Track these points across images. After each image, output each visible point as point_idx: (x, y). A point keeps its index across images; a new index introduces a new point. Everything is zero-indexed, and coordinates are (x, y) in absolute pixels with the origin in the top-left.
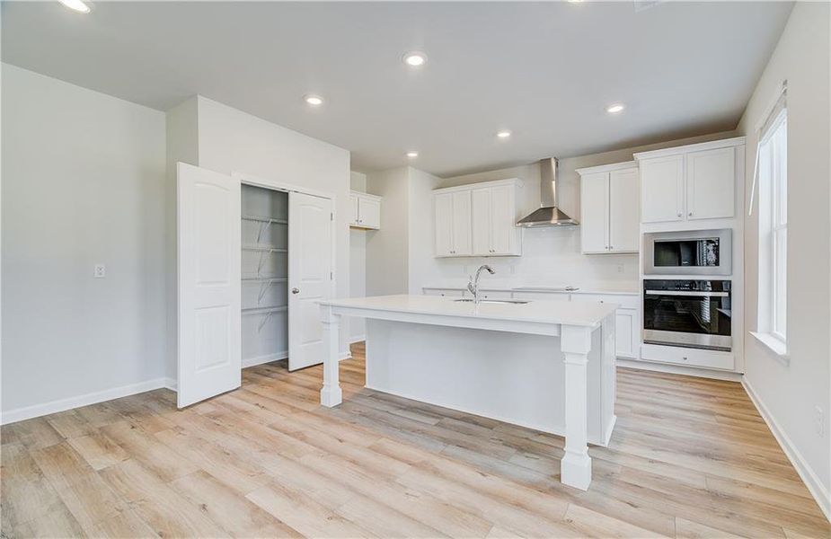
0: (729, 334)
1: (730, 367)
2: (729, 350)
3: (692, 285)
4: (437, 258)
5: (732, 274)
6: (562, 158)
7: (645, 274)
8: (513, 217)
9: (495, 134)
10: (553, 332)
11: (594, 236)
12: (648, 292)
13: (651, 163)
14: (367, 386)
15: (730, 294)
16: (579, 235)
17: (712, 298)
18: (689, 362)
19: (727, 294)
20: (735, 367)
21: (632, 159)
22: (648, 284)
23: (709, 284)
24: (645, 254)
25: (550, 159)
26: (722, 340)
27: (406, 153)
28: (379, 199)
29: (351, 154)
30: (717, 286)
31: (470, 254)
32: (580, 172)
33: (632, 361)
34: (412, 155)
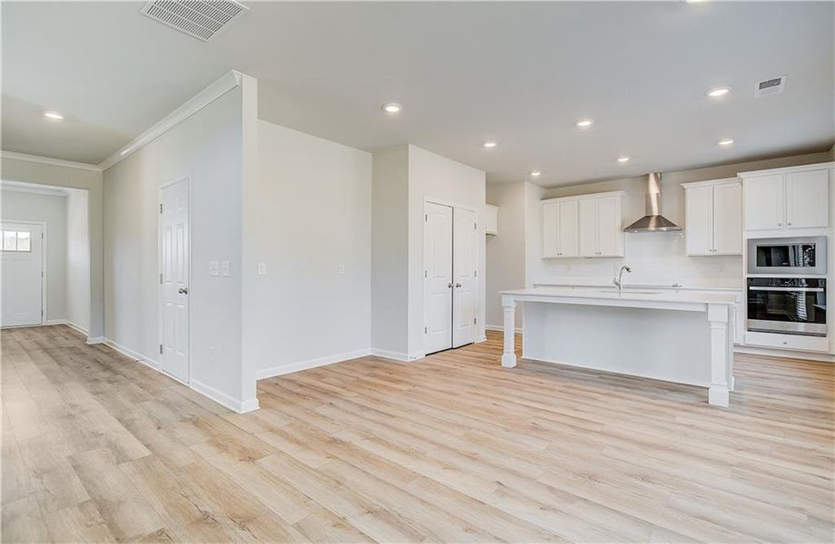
0: (825, 323)
1: (825, 349)
2: (824, 336)
3: (783, 282)
4: (544, 259)
5: (826, 273)
6: (665, 173)
7: (749, 273)
8: (618, 224)
9: (616, 159)
10: (702, 309)
11: (699, 238)
12: (751, 288)
13: (756, 183)
14: (523, 357)
15: (825, 289)
16: (684, 240)
17: (807, 293)
18: (788, 346)
19: (822, 290)
20: (830, 349)
21: (736, 176)
22: (751, 281)
23: (804, 281)
24: (746, 256)
25: (646, 177)
26: (818, 327)
27: (530, 173)
28: (496, 208)
29: (487, 174)
30: (812, 283)
31: (576, 255)
32: (685, 186)
33: (736, 346)
34: (536, 174)
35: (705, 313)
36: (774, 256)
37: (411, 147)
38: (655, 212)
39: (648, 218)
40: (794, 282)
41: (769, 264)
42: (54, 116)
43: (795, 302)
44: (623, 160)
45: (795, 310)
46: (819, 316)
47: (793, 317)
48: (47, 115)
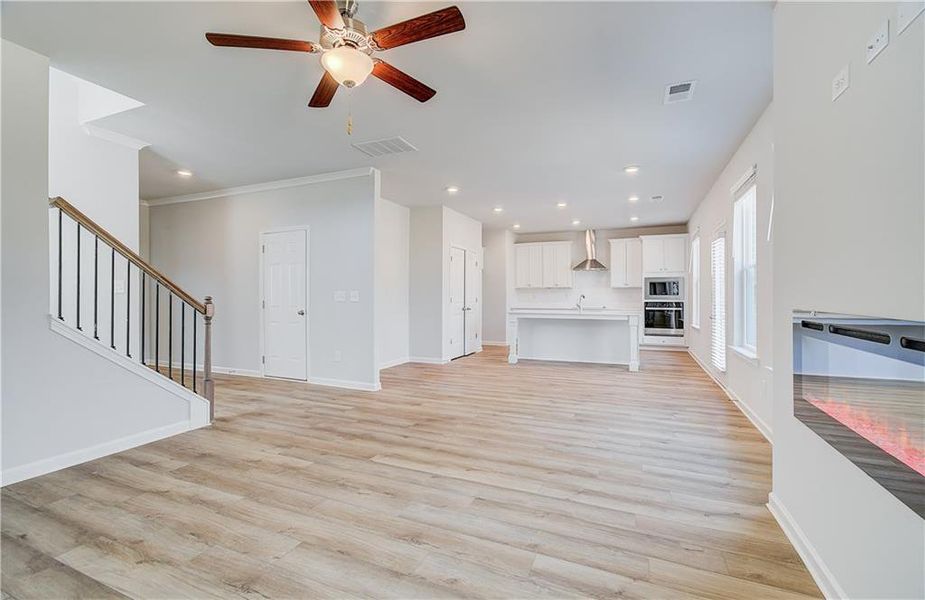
0: (682, 328)
1: (683, 344)
2: (683, 335)
3: (663, 304)
4: (517, 289)
5: (684, 299)
6: (597, 230)
7: (645, 299)
8: (569, 264)
9: (572, 222)
10: (626, 319)
11: (619, 276)
12: (647, 308)
13: (650, 242)
15: (684, 308)
16: (609, 276)
17: (675, 311)
18: (665, 343)
19: (682, 309)
21: (639, 237)
22: (646, 304)
23: (674, 304)
24: (644, 288)
25: (585, 232)
26: (680, 331)
27: (513, 225)
29: (482, 224)
30: (678, 304)
31: (542, 287)
32: (611, 241)
33: (641, 345)
34: (517, 226)
35: (628, 321)
36: (658, 289)
37: (444, 207)
38: (590, 258)
39: (586, 262)
40: (669, 304)
41: (655, 293)
42: (185, 174)
43: (670, 317)
44: (576, 223)
45: (669, 321)
46: (680, 325)
47: (669, 326)
48: (180, 173)
